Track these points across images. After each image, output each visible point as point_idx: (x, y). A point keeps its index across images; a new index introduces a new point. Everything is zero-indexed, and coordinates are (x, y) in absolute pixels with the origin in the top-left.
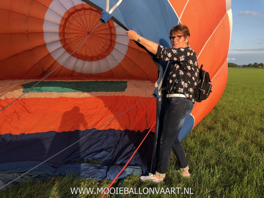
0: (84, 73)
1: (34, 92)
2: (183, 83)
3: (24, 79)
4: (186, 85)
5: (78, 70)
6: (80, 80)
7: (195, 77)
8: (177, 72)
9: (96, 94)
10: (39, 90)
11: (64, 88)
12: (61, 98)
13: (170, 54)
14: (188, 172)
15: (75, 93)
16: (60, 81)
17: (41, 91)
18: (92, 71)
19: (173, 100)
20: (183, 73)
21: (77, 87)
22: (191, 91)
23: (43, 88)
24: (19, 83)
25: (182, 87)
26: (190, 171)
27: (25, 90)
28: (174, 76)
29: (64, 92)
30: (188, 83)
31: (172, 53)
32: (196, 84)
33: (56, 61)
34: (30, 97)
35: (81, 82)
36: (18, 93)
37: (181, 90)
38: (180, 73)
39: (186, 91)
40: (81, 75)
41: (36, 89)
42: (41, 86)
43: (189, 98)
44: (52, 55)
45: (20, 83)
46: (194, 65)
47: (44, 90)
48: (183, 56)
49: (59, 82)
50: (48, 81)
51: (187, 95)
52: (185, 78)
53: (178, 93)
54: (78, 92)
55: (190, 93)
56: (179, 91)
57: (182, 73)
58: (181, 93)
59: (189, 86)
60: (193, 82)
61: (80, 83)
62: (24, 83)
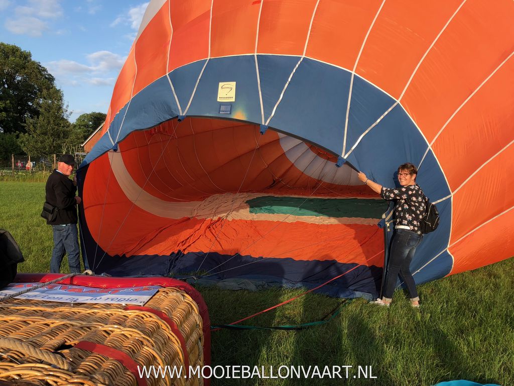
0: (337, 184)
1: (263, 213)
2: (407, 216)
3: (247, 192)
4: (410, 218)
5: (327, 180)
6: (328, 195)
7: (420, 211)
8: (403, 207)
9: (348, 220)
10: (270, 210)
11: (302, 210)
12: (298, 224)
13: (392, 194)
14: (418, 303)
15: (318, 217)
16: (296, 196)
17: (273, 212)
18: (350, 180)
19: (399, 231)
20: (408, 207)
21: (321, 208)
22: (415, 223)
23: (275, 208)
24: (242, 198)
25: (406, 219)
26: (420, 302)
27: (252, 209)
28: (400, 209)
29: (303, 215)
30: (412, 216)
31: (394, 193)
32: (421, 217)
33: (293, 164)
34: (260, 219)
35: (328, 199)
36: (245, 214)
37: (405, 222)
38: (405, 207)
39: (410, 223)
40: (332, 188)
41: (266, 209)
42: (272, 205)
43: (413, 230)
44: (288, 156)
45: (244, 199)
46: (418, 201)
47: (276, 211)
48: (405, 195)
49: (297, 199)
50: (279, 196)
51: (412, 227)
52: (410, 211)
53: (403, 225)
54: (321, 217)
55: (414, 226)
56: (404, 223)
57: (406, 207)
58: (405, 225)
59: (413, 219)
60: (417, 215)
61: (327, 201)
62: (248, 199)
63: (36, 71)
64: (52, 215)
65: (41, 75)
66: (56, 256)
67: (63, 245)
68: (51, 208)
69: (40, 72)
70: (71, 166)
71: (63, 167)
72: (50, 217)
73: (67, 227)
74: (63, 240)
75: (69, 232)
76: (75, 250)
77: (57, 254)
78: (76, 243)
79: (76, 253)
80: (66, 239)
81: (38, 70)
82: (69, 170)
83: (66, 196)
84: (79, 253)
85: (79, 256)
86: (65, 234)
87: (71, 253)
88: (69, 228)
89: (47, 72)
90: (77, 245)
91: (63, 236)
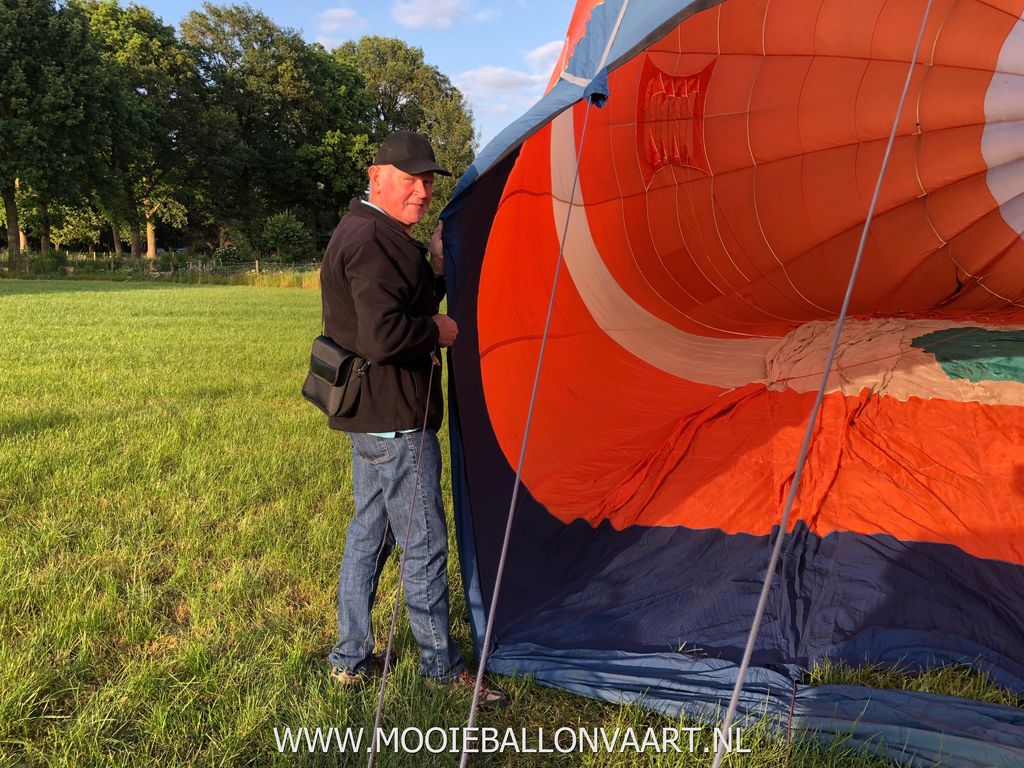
10: (1013, 369)
27: (949, 365)
33: (1018, 238)
41: (1000, 366)
44: (1007, 217)
63: (430, 83)
64: (341, 389)
65: (440, 90)
66: (359, 555)
67: (384, 513)
68: (334, 359)
69: (437, 85)
70: (419, 182)
71: (390, 186)
72: (334, 396)
73: (398, 445)
74: (386, 494)
75: (406, 465)
76: (427, 542)
77: (361, 546)
78: (433, 512)
79: (434, 551)
80: (394, 492)
81: (434, 82)
82: (412, 199)
83: (393, 304)
84: (442, 553)
85: (444, 564)
86: (389, 472)
87: (415, 553)
88: (405, 449)
89: (449, 84)
90: (436, 521)
91: (385, 480)
